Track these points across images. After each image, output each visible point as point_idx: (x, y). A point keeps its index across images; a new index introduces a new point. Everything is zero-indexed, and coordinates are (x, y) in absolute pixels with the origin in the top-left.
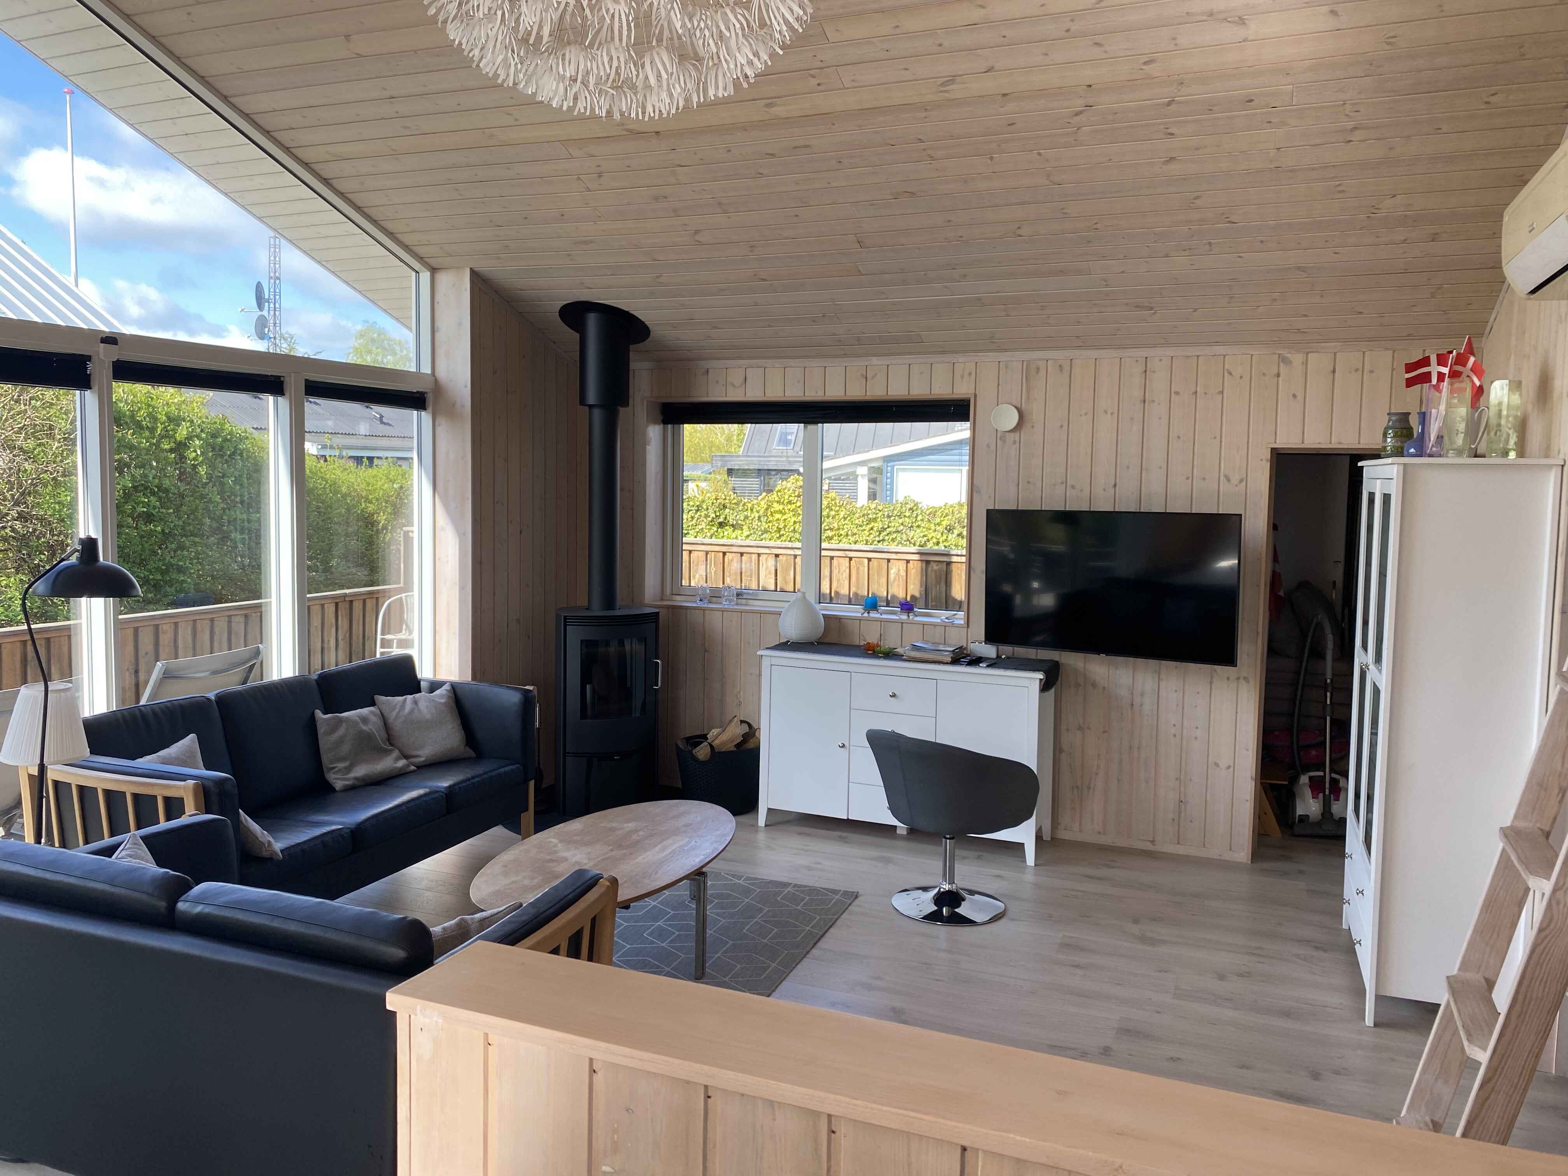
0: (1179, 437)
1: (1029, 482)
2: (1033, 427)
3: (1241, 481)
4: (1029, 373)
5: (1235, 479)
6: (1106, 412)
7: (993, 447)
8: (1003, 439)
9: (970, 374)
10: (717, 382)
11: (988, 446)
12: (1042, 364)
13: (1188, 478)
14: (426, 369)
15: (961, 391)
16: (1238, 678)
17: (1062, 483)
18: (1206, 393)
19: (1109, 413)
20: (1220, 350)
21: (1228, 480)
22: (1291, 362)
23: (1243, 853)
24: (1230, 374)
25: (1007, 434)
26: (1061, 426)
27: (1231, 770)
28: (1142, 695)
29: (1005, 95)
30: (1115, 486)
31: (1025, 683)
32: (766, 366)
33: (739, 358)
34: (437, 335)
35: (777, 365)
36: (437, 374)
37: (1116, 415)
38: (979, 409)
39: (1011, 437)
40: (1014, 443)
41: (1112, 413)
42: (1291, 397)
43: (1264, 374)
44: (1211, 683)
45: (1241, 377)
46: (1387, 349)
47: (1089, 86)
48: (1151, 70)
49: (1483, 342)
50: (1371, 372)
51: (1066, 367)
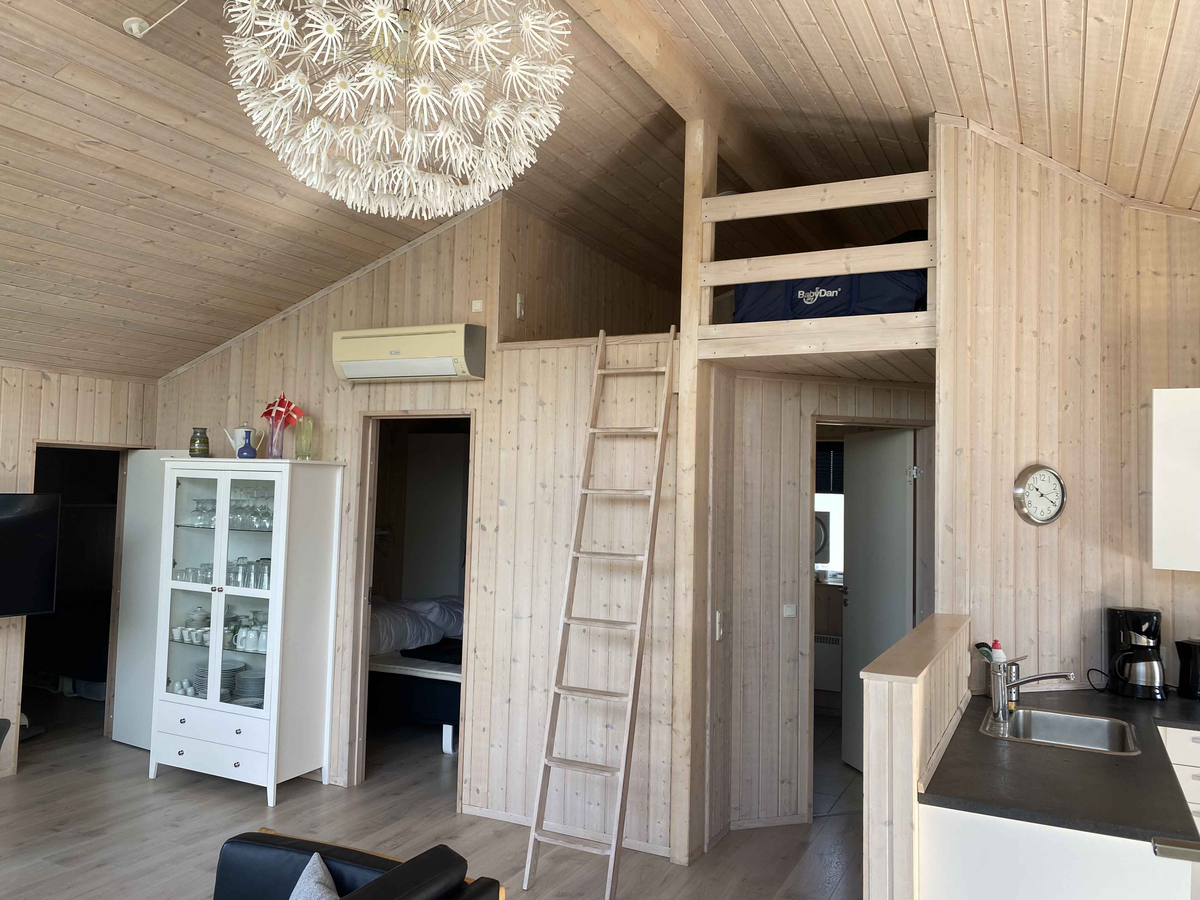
3: (14, 467)
5: (9, 466)
21: (5, 466)
22: (50, 379)
24: (6, 382)
42: (50, 405)
43: (31, 386)
45: (15, 386)
46: (109, 379)
47: (173, 187)
48: (216, 197)
49: (160, 382)
50: (100, 393)
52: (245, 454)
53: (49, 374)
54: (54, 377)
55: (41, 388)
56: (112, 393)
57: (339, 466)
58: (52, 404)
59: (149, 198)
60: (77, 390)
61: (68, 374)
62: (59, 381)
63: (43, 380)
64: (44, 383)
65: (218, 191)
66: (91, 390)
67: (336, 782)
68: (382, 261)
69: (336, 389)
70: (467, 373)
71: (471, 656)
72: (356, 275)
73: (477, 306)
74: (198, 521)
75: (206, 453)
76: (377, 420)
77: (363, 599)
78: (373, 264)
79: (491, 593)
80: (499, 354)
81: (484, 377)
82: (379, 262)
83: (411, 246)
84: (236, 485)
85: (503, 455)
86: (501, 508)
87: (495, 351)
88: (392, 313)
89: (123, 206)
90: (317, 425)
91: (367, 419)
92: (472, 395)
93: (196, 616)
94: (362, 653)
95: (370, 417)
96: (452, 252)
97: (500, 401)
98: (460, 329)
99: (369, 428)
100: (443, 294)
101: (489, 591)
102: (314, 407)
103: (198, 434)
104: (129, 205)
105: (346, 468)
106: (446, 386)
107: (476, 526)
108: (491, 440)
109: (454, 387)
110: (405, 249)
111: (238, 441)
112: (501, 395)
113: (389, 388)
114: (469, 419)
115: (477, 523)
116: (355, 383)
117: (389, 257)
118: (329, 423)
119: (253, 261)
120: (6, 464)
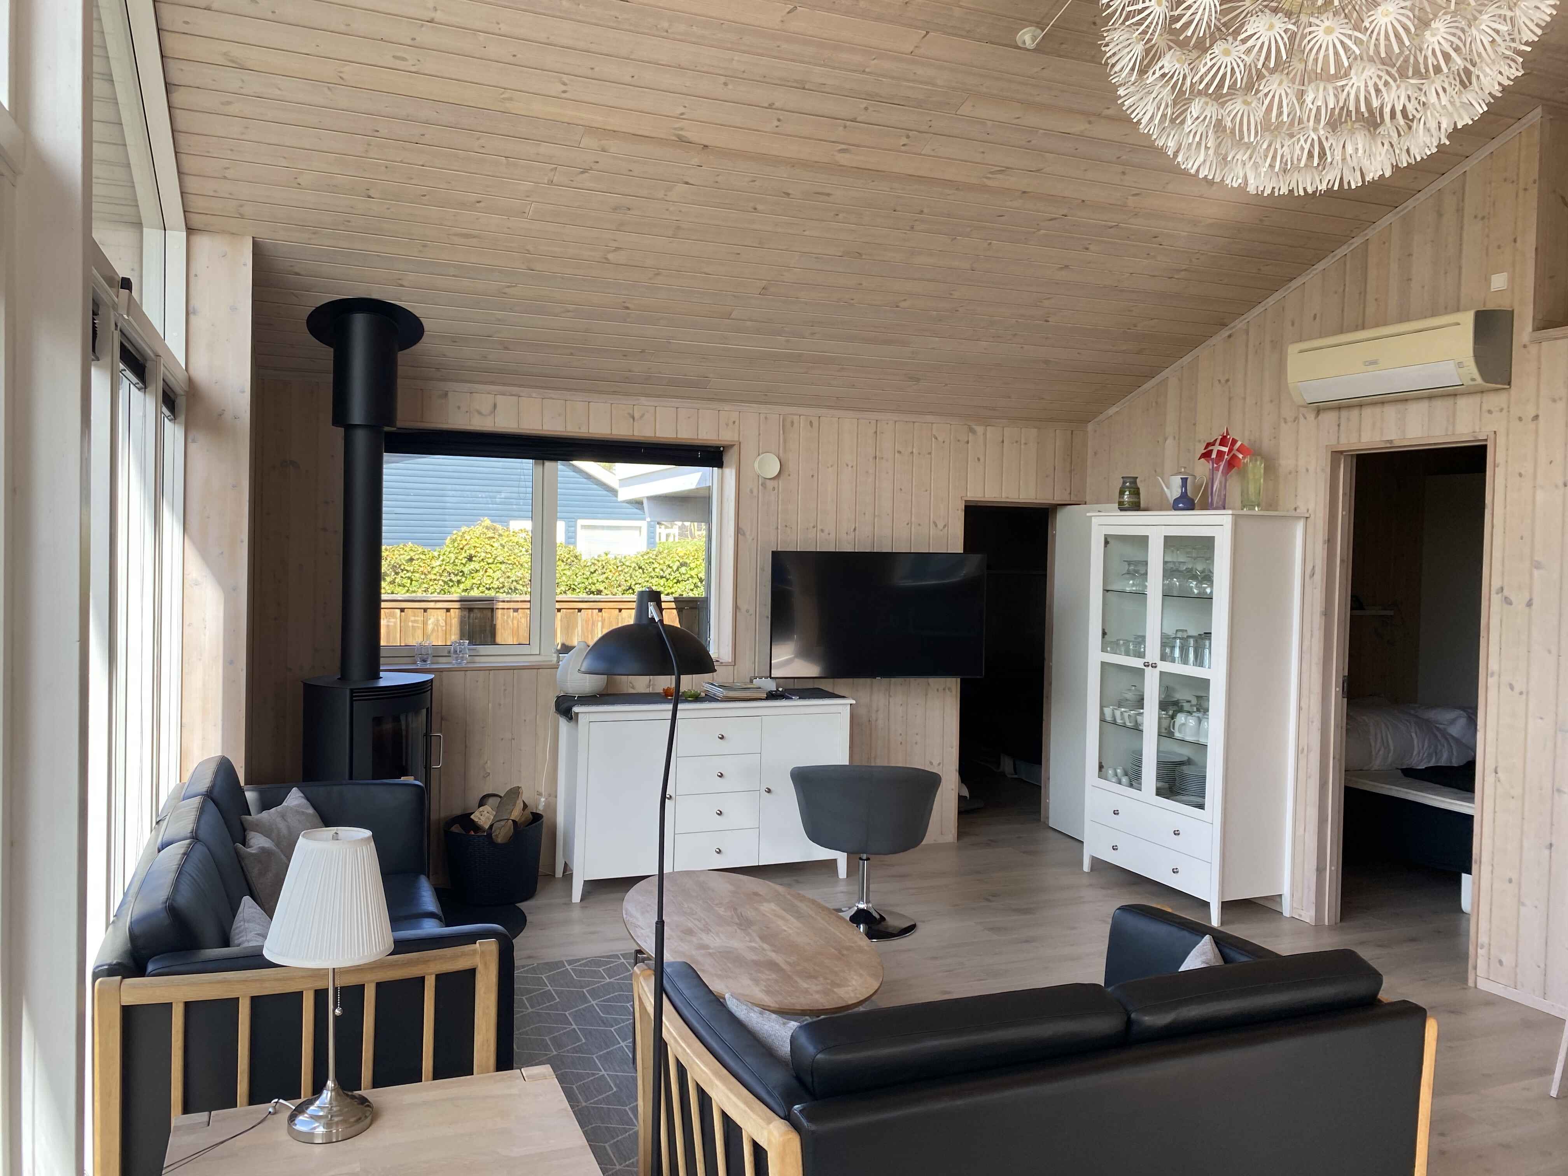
0: (901, 489)
1: (786, 526)
2: (789, 475)
3: (944, 527)
4: (786, 426)
5: (940, 526)
6: (847, 465)
7: (755, 491)
8: (764, 485)
9: (734, 422)
10: (459, 408)
11: (751, 492)
12: (796, 418)
13: (908, 524)
16: (944, 689)
17: (814, 527)
18: (919, 454)
19: (850, 466)
20: (930, 418)
21: (936, 526)
22: (976, 432)
23: (951, 835)
24: (936, 438)
25: (768, 481)
26: (813, 476)
27: (941, 766)
28: (877, 711)
30: (855, 529)
31: (840, 708)
32: (521, 394)
33: (492, 383)
35: (534, 395)
37: (855, 468)
38: (745, 456)
39: (770, 484)
40: (774, 489)
41: (852, 467)
42: (976, 460)
43: (959, 441)
44: (926, 695)
45: (944, 442)
46: (1035, 427)
47: (1083, 202)
48: (1131, 200)
49: (1090, 427)
50: (1026, 444)
51: (815, 424)
52: (1181, 505)
53: (974, 427)
54: (980, 429)
55: (968, 442)
56: (1038, 443)
57: (1299, 518)
58: (979, 459)
59: (1060, 218)
60: (1003, 442)
61: (993, 426)
62: (985, 434)
63: (970, 434)
64: (971, 437)
65: (1134, 195)
66: (1017, 442)
67: (1300, 916)
68: (1357, 241)
69: (1296, 419)
70: (1479, 380)
71: (1490, 779)
72: (1320, 266)
73: (1499, 282)
74: (1130, 585)
75: (1136, 506)
76: (1352, 455)
77: (1335, 690)
78: (1345, 247)
79: (1521, 693)
80: (1533, 349)
81: (1509, 384)
82: (1352, 244)
83: (1399, 213)
84: (1171, 542)
85: (1540, 496)
86: (1536, 573)
87: (1528, 343)
88: (1371, 309)
90: (1271, 468)
91: (1336, 455)
92: (1490, 412)
93: (1129, 696)
94: (1334, 758)
95: (1341, 452)
96: (1460, 210)
97: (1536, 417)
98: (1468, 319)
99: (1340, 467)
100: (1446, 273)
101: (1517, 689)
102: (1267, 444)
103: (1128, 484)
105: (1308, 520)
106: (1449, 402)
107: (1496, 599)
108: (1520, 475)
109: (1462, 402)
110: (1390, 218)
111: (1174, 490)
112: (1538, 408)
113: (1367, 412)
114: (1484, 447)
115: (1497, 593)
116: (1320, 408)
117: (1366, 235)
118: (1286, 463)
120: (938, 523)
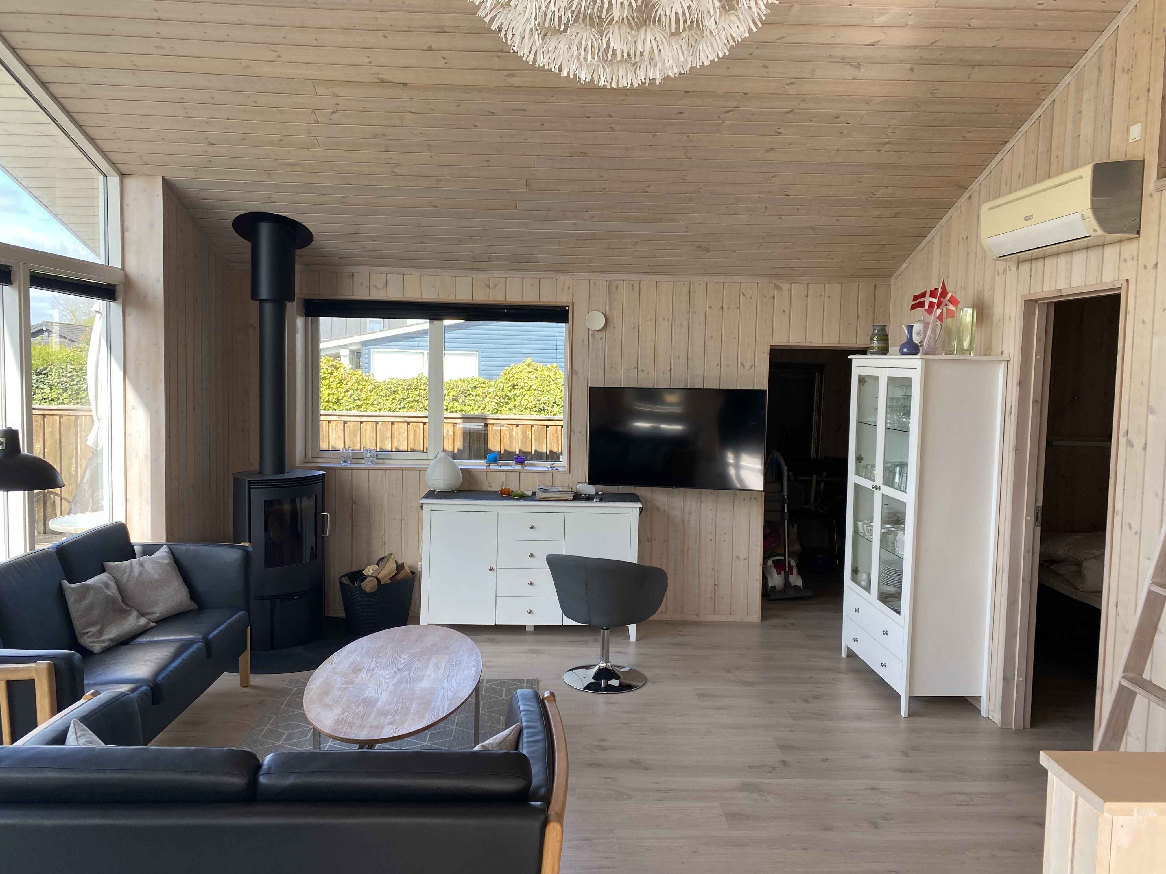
0: (712, 337)
1: (612, 368)
2: (614, 328)
3: (751, 367)
4: (611, 289)
5: (747, 366)
6: (664, 319)
7: (586, 342)
8: (593, 335)
9: (569, 288)
10: (362, 284)
11: (583, 341)
12: (620, 283)
13: (718, 365)
14: (115, 263)
15: (562, 299)
16: (751, 499)
17: (635, 368)
18: (729, 308)
19: (666, 320)
20: (737, 279)
21: (743, 366)
22: (781, 289)
23: (755, 616)
24: (744, 295)
25: (597, 332)
26: (634, 328)
27: (747, 560)
28: (690, 514)
29: (686, 92)
30: (671, 369)
31: (630, 511)
32: (406, 273)
33: (383, 265)
34: (127, 235)
35: (414, 273)
36: (127, 269)
37: (670, 321)
38: (577, 314)
39: (599, 335)
40: (601, 339)
41: (668, 320)
42: (782, 312)
43: (765, 296)
44: (734, 503)
45: (751, 298)
46: (838, 283)
47: (745, 94)
48: (790, 89)
49: (892, 280)
50: (829, 297)
51: (637, 287)
53: (780, 284)
54: (785, 286)
55: (774, 297)
56: (841, 296)
57: (1003, 361)
58: (784, 311)
59: (734, 110)
60: (807, 296)
61: (798, 283)
62: (790, 290)
63: (776, 290)
64: (777, 293)
65: (788, 84)
66: (821, 295)
67: (993, 717)
68: (1047, 102)
69: (1005, 271)
72: (1024, 128)
73: (1135, 132)
74: (869, 419)
75: (883, 350)
76: (1048, 304)
78: (1039, 109)
79: (1136, 533)
80: (1157, 196)
81: (1138, 233)
82: (1044, 105)
83: (1074, 72)
85: (1156, 341)
86: (1150, 417)
87: (1152, 192)
88: (1053, 167)
89: (720, 124)
91: (1030, 304)
92: (1125, 261)
95: (1036, 301)
96: (1114, 65)
97: (1156, 265)
98: (1087, 172)
99: (1035, 314)
100: (1102, 127)
101: (1134, 531)
103: (876, 331)
104: (723, 122)
105: (1010, 363)
106: (1099, 252)
107: (1122, 440)
108: (1143, 322)
109: (1108, 251)
110: (1069, 78)
112: (1157, 257)
113: (1048, 262)
114: (1119, 296)
115: (1124, 436)
116: (1020, 258)
117: (1052, 96)
118: (997, 311)
119: (887, 143)
120: (745, 364)
